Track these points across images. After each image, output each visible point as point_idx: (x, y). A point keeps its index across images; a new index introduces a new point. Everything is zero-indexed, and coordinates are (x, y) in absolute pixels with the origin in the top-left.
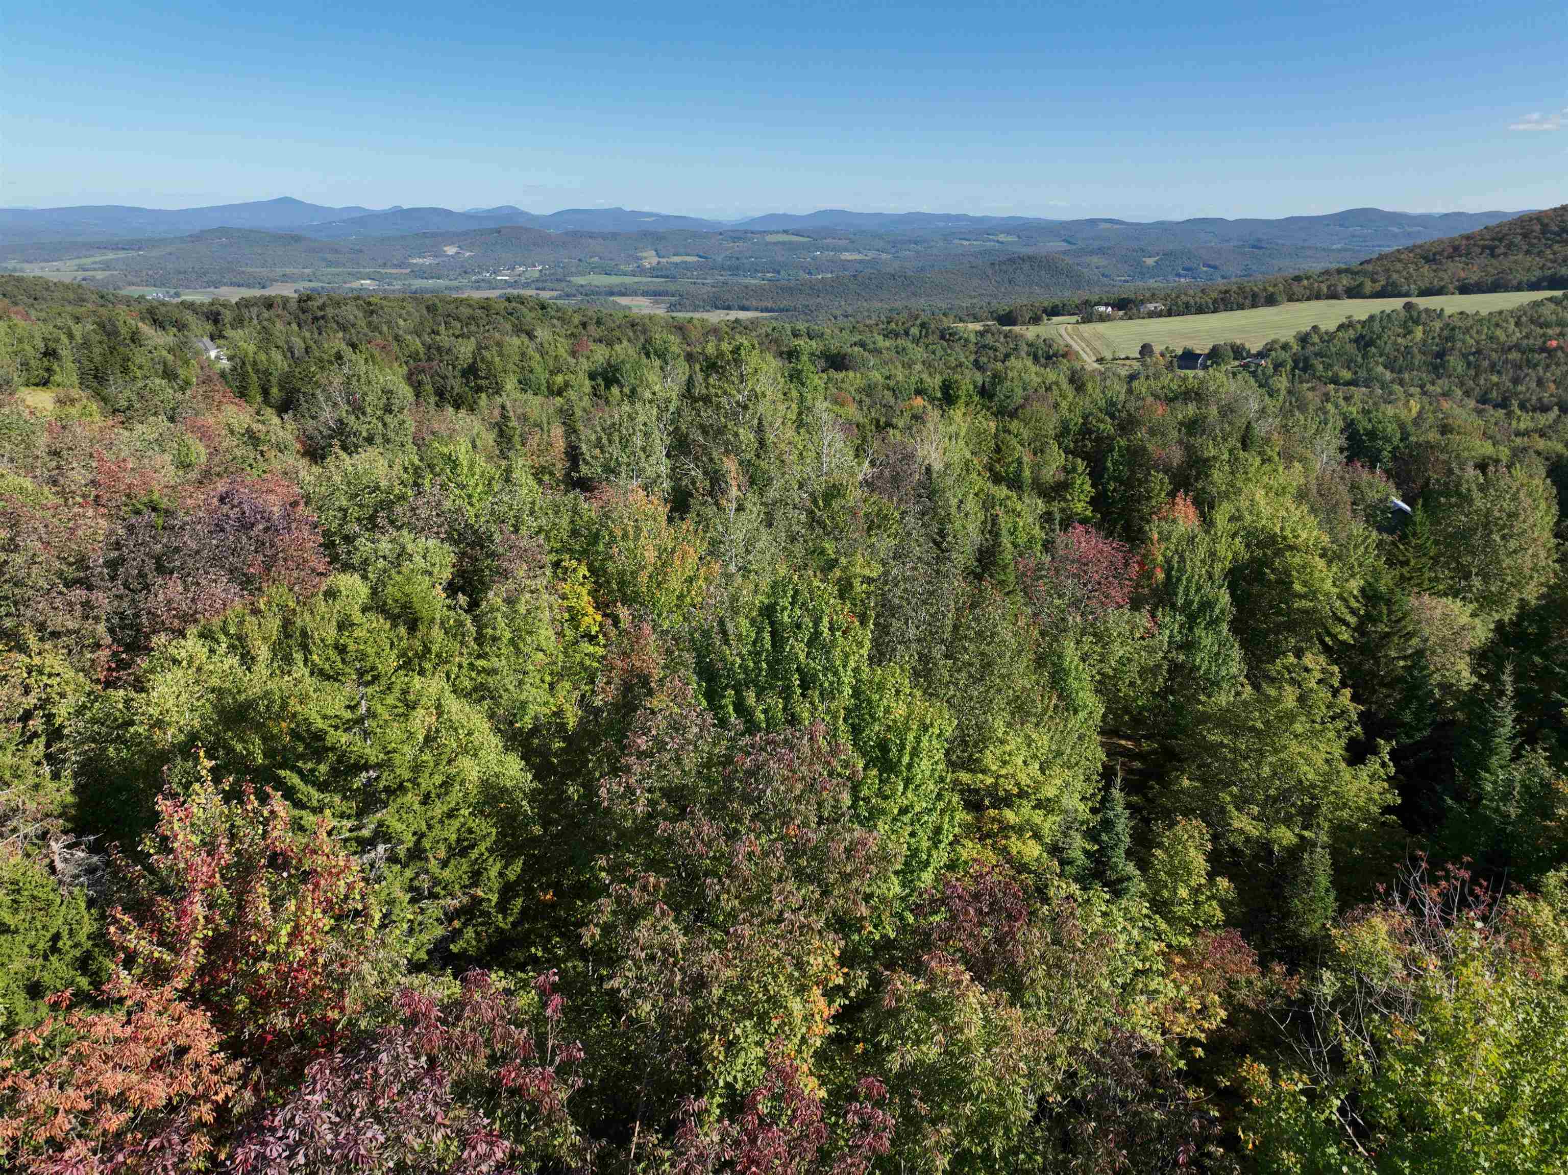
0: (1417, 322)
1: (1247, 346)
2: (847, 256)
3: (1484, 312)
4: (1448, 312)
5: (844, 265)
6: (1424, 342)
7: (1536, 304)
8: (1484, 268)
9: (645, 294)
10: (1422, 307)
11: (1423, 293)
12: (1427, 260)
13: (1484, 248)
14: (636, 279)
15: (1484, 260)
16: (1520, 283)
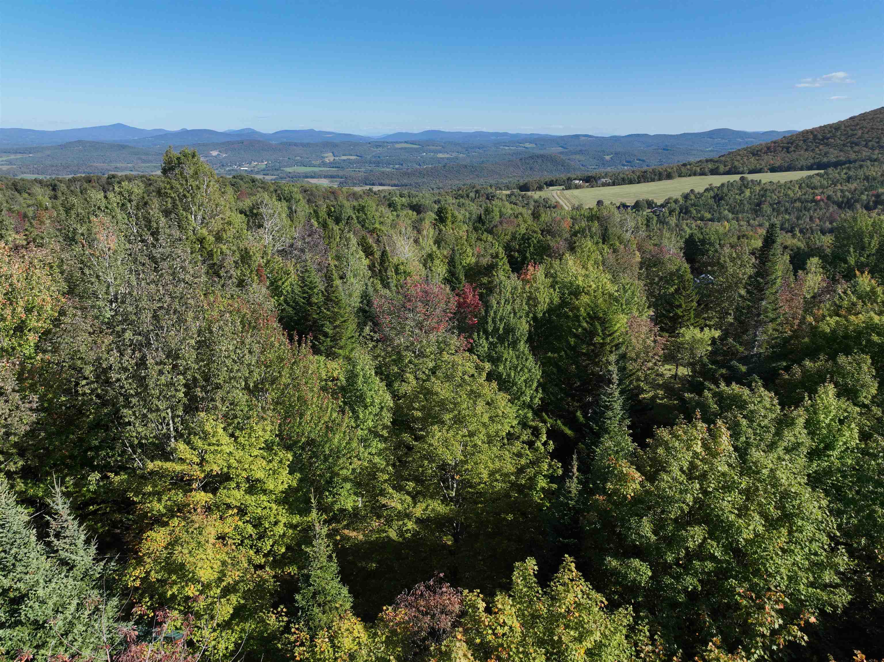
0: (746, 187)
1: (655, 201)
2: (440, 155)
3: (782, 182)
4: (763, 182)
5: (439, 160)
6: (750, 198)
7: (810, 177)
8: (783, 159)
9: (325, 177)
10: (749, 179)
11: (751, 172)
12: (754, 155)
13: (783, 148)
14: (321, 169)
15: (783, 154)
16: (802, 166)
